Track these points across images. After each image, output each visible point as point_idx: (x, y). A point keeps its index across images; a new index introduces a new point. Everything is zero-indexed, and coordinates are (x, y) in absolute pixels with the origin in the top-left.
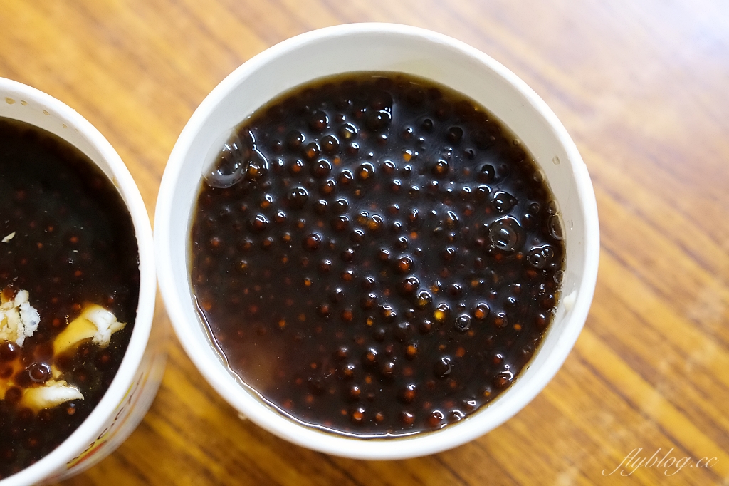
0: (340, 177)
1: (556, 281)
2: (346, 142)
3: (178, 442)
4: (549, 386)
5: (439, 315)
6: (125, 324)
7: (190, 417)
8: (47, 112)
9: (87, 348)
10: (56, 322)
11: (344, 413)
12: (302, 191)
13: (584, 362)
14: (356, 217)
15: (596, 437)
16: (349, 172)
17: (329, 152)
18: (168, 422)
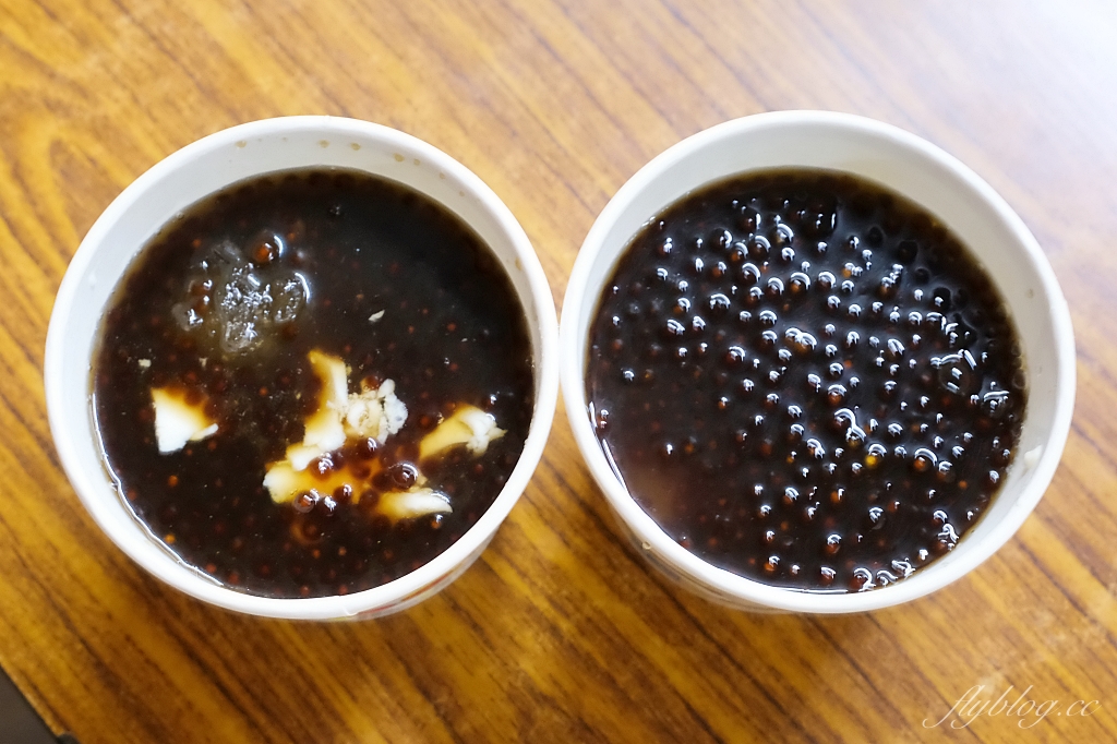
0: (767, 289)
1: (1014, 435)
2: (777, 246)
3: (522, 589)
4: (977, 571)
5: (871, 460)
6: (505, 432)
7: (538, 561)
8: (443, 176)
9: (459, 453)
10: (425, 421)
11: (753, 561)
12: (723, 300)
13: (1022, 547)
14: (782, 336)
15: (1029, 638)
16: (778, 283)
17: (757, 256)
18: (512, 564)
